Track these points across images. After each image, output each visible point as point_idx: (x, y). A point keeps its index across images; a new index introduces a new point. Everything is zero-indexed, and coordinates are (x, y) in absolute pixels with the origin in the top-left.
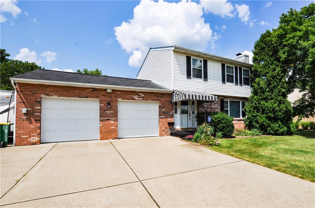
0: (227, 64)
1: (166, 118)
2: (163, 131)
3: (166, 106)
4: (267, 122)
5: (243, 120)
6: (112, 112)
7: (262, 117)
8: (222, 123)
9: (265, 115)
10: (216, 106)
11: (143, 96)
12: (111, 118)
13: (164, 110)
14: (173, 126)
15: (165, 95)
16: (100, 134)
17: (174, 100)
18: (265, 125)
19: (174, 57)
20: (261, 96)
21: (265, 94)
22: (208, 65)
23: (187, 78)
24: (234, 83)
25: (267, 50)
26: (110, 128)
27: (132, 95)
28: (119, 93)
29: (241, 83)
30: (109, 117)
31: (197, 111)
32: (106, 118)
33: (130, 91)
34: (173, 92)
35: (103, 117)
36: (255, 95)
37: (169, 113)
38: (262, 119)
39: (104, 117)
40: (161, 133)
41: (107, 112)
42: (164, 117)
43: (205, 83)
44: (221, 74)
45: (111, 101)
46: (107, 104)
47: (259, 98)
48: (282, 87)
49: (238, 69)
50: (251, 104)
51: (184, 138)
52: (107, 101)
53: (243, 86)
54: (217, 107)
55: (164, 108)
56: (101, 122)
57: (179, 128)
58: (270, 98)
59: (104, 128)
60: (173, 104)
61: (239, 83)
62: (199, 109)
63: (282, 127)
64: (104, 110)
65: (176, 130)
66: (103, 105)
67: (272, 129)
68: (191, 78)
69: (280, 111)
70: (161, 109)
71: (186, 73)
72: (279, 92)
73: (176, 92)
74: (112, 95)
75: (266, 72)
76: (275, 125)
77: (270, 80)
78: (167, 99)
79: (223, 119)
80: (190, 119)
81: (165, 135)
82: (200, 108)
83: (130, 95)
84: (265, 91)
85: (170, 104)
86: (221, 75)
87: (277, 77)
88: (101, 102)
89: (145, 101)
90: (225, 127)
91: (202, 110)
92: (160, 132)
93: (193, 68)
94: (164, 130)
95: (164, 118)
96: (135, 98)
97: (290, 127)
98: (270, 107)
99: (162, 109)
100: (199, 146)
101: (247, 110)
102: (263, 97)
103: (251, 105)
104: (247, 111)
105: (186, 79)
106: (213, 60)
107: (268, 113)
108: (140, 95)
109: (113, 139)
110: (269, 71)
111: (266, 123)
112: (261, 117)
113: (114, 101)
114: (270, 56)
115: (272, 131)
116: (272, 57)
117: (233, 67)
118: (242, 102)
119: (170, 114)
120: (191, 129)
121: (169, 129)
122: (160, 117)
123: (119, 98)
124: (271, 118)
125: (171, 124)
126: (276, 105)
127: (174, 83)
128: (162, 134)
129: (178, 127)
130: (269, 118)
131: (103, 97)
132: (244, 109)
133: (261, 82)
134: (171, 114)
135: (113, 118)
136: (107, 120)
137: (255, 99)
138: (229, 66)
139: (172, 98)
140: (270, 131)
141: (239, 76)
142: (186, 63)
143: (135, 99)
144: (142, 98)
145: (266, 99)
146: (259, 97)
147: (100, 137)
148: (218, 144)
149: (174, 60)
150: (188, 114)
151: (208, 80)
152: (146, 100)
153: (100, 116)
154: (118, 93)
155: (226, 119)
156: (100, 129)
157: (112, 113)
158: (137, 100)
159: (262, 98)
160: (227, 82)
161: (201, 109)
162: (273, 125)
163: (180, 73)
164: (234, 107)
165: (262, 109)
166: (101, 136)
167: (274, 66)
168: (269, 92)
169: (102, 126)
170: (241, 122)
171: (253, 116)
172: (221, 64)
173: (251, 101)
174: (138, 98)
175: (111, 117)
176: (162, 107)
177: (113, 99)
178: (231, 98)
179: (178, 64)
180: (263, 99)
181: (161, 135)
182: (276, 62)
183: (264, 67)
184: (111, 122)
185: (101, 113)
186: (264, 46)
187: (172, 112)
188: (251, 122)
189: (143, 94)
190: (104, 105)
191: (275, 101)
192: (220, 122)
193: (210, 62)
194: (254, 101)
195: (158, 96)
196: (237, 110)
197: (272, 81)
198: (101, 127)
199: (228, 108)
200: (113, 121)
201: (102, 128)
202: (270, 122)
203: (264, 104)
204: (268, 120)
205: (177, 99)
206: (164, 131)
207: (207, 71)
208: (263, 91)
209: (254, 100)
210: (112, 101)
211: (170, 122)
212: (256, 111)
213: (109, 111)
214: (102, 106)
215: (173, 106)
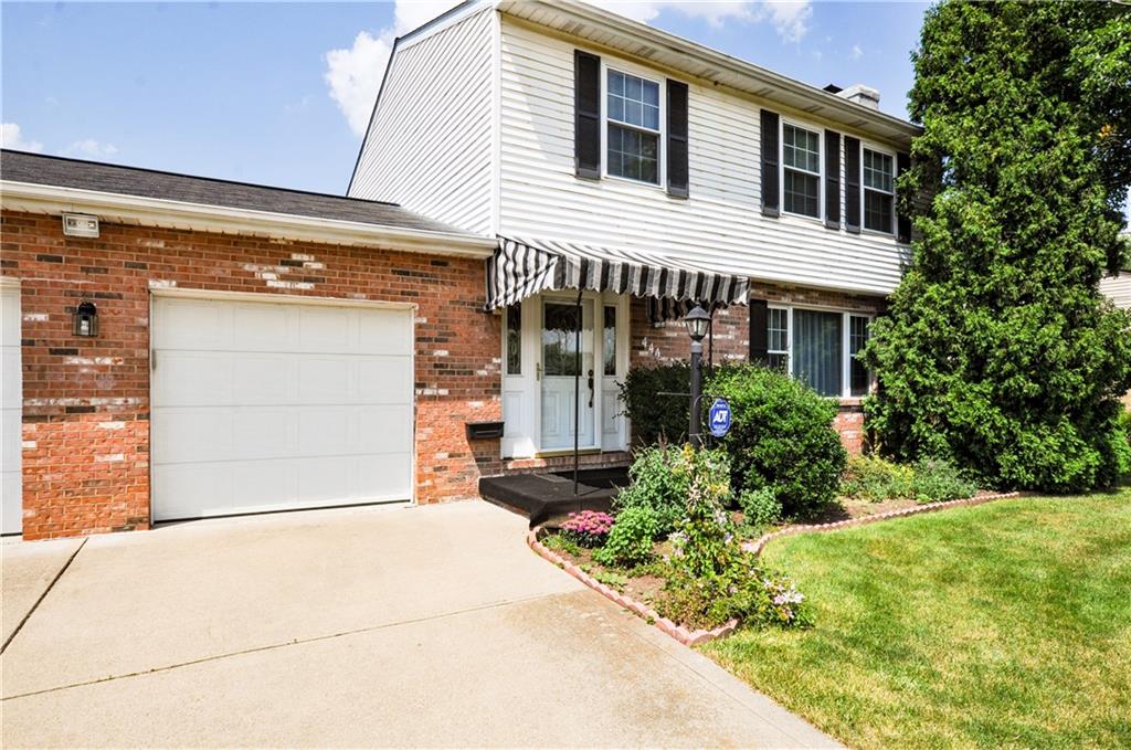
0: (787, 113)
1: (459, 398)
2: (436, 470)
3: (457, 328)
4: (1000, 421)
5: (860, 409)
6: (108, 361)
7: (970, 396)
8: (775, 432)
9: (986, 386)
10: (727, 333)
11: (318, 271)
12: (104, 401)
13: (444, 353)
14: (499, 442)
15: (453, 266)
16: (25, 498)
17: (501, 296)
18: (986, 436)
19: (505, 48)
20: (964, 283)
21: (991, 272)
22: (690, 111)
23: (578, 175)
24: (823, 218)
25: (1004, 39)
26: (98, 459)
27: (244, 260)
28: (161, 245)
29: (853, 220)
30: (91, 395)
31: (631, 359)
32: (65, 402)
33: (232, 236)
34: (498, 251)
35: (41, 395)
36: (930, 281)
37: (471, 373)
38: (972, 405)
39: (52, 394)
40: (428, 483)
41: (75, 360)
42: (444, 392)
43: (678, 206)
44: (759, 167)
45: (98, 295)
46: (72, 309)
47: (954, 293)
48: (1085, 237)
49: (842, 148)
50: (909, 325)
51: (551, 523)
52: (73, 294)
53: (862, 236)
54: (731, 339)
55: (442, 340)
56: (33, 427)
57: (533, 456)
58: (1015, 296)
59: (50, 462)
60: (498, 317)
61: (843, 220)
62: (642, 348)
63: (1079, 448)
64: (52, 352)
65: (510, 466)
66: (42, 317)
67: (1021, 461)
68: (597, 178)
69: (1073, 364)
70: (424, 345)
71: (572, 145)
72: (1068, 267)
73: (511, 247)
74: (111, 257)
75: (999, 159)
76: (1042, 437)
77: (1023, 196)
78: (463, 291)
79: (780, 411)
80: (591, 404)
81: (451, 493)
82: (645, 343)
83: (234, 259)
84: (991, 260)
85: (482, 318)
86: (759, 174)
87: (1061, 182)
88: (30, 297)
89: (332, 300)
90: (798, 458)
91: (658, 353)
92: (421, 479)
93: (609, 124)
94: (446, 468)
95: (442, 398)
96: (264, 282)
97: (1109, 446)
98: (1018, 341)
99: (434, 348)
100: (651, 622)
101: (881, 357)
102: (977, 291)
103: (909, 331)
104: (879, 364)
105: (574, 180)
106: (719, 91)
107: (1010, 374)
108: (300, 264)
109: (117, 529)
110: (1017, 150)
111: (993, 427)
112: (961, 397)
113: (120, 297)
114: (1021, 69)
115: (1027, 469)
116: (1027, 78)
117: (814, 136)
118: (852, 318)
119: (480, 378)
120: (594, 460)
121: (475, 463)
122: (419, 392)
123: (158, 277)
124: (1018, 402)
125: (486, 434)
126: (1052, 331)
127: (502, 198)
128: (434, 487)
129: (523, 448)
130: (1009, 403)
131: (46, 264)
132: (862, 354)
133: (971, 211)
134: (487, 378)
135: (119, 401)
136: (70, 410)
137: (929, 301)
138: (798, 129)
139: (489, 284)
140: (1011, 473)
141: (842, 181)
142: (572, 93)
143: (262, 287)
144: (307, 280)
145: (993, 301)
146: (954, 288)
147: (25, 520)
148: (795, 607)
149: (505, 66)
150: (578, 373)
151: (691, 196)
152: (337, 296)
153: (25, 385)
154: (148, 244)
155: (799, 409)
156: (24, 470)
157: (105, 368)
158: (275, 291)
159: (969, 293)
160: (787, 208)
161: (651, 349)
162: (1032, 442)
163: (537, 147)
164: (813, 342)
165: (972, 354)
166: (31, 513)
167: (1040, 125)
168: (1009, 260)
169: (40, 453)
170: (847, 415)
171: (914, 391)
172: (758, 116)
173: (904, 310)
174: (283, 278)
175: (98, 394)
176: (434, 334)
177: (120, 280)
178: (801, 297)
179: (528, 90)
180: (976, 301)
181: (427, 495)
182: (1055, 104)
183: (985, 133)
184: (102, 425)
185: (27, 367)
186: (987, 19)
187: (490, 362)
188: (901, 419)
189: (318, 260)
190: (53, 318)
191: (1047, 311)
192: (768, 427)
193: (701, 98)
194: (926, 310)
195: (407, 273)
196: (826, 357)
197: (1030, 201)
198: (27, 455)
199: (784, 347)
200: (116, 418)
201: (39, 462)
202: (1015, 425)
203: (984, 328)
204: (1003, 412)
205: (515, 290)
206: (446, 475)
207: (685, 143)
208: (975, 259)
209: (925, 305)
210: (110, 296)
211: (481, 420)
212: (932, 362)
213: (84, 355)
214: (40, 324)
215: (500, 331)
